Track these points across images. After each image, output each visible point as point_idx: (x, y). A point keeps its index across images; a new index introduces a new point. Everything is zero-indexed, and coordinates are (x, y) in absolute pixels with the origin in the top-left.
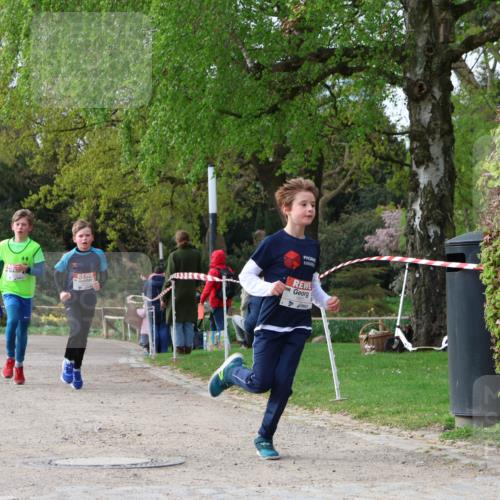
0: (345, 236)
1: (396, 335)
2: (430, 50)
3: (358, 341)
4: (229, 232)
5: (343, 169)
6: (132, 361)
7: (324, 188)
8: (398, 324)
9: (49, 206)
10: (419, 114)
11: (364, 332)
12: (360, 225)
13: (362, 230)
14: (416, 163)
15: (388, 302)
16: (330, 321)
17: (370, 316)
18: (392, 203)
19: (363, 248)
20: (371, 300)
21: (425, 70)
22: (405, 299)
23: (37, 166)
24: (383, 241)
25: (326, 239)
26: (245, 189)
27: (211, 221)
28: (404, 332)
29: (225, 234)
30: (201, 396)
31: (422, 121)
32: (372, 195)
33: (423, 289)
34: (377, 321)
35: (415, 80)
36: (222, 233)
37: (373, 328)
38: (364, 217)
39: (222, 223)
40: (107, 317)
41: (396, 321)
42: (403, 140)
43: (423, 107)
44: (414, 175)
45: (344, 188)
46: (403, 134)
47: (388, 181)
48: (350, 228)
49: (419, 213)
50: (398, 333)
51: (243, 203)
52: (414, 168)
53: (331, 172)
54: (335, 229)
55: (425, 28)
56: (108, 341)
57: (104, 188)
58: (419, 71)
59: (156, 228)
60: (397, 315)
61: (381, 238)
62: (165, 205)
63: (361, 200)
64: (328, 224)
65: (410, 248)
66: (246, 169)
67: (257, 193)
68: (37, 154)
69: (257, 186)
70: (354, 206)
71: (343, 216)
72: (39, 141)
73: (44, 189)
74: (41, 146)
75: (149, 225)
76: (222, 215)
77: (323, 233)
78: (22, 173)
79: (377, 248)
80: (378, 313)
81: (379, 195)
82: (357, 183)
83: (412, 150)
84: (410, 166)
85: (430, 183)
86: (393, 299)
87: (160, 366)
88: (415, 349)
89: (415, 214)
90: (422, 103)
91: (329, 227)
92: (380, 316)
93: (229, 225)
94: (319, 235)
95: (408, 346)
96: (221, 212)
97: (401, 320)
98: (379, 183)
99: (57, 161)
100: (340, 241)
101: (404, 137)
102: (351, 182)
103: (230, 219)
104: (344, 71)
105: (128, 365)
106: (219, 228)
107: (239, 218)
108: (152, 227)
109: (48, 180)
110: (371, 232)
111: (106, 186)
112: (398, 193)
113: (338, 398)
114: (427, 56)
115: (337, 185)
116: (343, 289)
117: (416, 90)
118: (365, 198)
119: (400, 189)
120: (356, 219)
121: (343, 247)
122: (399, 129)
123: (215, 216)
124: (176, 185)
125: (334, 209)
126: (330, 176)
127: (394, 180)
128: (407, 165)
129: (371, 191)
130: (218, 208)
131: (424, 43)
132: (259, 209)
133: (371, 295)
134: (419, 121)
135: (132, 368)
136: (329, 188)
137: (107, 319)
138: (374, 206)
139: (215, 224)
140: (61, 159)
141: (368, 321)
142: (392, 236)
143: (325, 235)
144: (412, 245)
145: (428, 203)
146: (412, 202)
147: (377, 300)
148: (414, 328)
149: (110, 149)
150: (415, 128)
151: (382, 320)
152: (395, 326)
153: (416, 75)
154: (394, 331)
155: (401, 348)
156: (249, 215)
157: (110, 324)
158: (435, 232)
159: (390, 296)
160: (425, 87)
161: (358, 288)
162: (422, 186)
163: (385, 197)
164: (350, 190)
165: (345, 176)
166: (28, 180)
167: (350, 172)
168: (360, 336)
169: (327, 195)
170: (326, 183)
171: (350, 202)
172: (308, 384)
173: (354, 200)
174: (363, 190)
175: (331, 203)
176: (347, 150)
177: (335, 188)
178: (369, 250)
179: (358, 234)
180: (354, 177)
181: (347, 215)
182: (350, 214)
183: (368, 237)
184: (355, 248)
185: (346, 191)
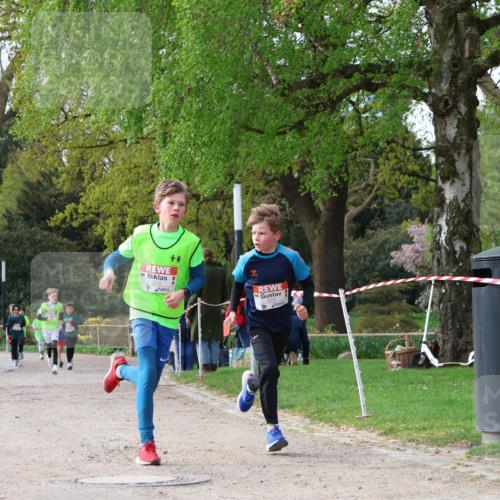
0: (371, 252)
1: (422, 351)
2: (455, 65)
3: (384, 357)
5: (368, 185)
7: (350, 203)
8: (424, 340)
9: (75, 224)
10: (445, 129)
11: (391, 348)
12: (386, 241)
13: (387, 246)
14: (442, 178)
15: (414, 318)
16: (355, 338)
17: (396, 332)
18: (418, 218)
19: (389, 264)
20: (397, 316)
21: (450, 85)
22: (431, 315)
23: (63, 184)
24: (409, 257)
25: (351, 255)
27: (236, 238)
28: (430, 348)
30: (227, 414)
31: (448, 137)
32: (398, 210)
33: (449, 304)
34: (403, 337)
35: (441, 95)
37: (399, 344)
38: (390, 233)
41: (422, 336)
42: (429, 155)
43: (448, 122)
44: (440, 190)
45: (370, 204)
46: (428, 149)
47: (414, 196)
48: (374, 245)
49: (445, 229)
50: (425, 349)
52: (440, 183)
53: (357, 188)
54: (361, 245)
55: (450, 44)
57: (129, 206)
58: (445, 86)
60: (423, 331)
61: (407, 254)
62: (190, 222)
63: (387, 215)
64: (354, 239)
65: (435, 264)
66: (271, 186)
68: (62, 173)
69: (283, 202)
70: (379, 222)
71: (369, 232)
72: (65, 160)
73: (70, 207)
74: (67, 165)
76: (247, 232)
77: (348, 249)
78: (48, 192)
79: (402, 264)
80: (404, 329)
81: (404, 211)
82: (382, 198)
83: (437, 165)
84: (436, 181)
85: (456, 198)
86: (419, 315)
87: (186, 383)
88: (442, 364)
89: (441, 230)
90: (447, 119)
91: (355, 244)
92: (406, 332)
94: (345, 251)
95: (435, 362)
97: (427, 336)
98: (404, 198)
99: (83, 179)
100: (365, 257)
101: (429, 152)
102: (376, 197)
104: (370, 87)
109: (75, 198)
110: (397, 248)
111: (131, 204)
112: (423, 209)
113: (364, 414)
114: (452, 71)
115: (363, 201)
116: (368, 305)
117: (441, 105)
118: (390, 213)
119: (426, 205)
120: (381, 235)
121: (368, 263)
122: (424, 144)
123: (240, 233)
124: (201, 203)
125: (359, 225)
126: (356, 192)
127: (420, 195)
128: (432, 180)
129: (397, 206)
130: (243, 224)
131: (449, 58)
133: (397, 310)
134: (444, 136)
136: (355, 204)
138: (399, 222)
139: (241, 241)
140: (87, 177)
141: (394, 337)
142: (418, 252)
143: (350, 251)
144: (438, 260)
145: (454, 218)
146: (438, 217)
147: (403, 316)
148: (440, 344)
149: (135, 167)
150: (440, 143)
151: (408, 336)
152: (421, 342)
153: (442, 90)
154: (420, 347)
155: (428, 364)
158: (461, 248)
159: (416, 312)
160: (451, 102)
161: (384, 304)
162: (448, 202)
163: (411, 212)
164: (375, 206)
165: (371, 191)
166: (53, 199)
167: (375, 188)
168: (387, 352)
169: (352, 211)
170: (351, 199)
171: (376, 218)
172: (334, 401)
173: (379, 216)
174: (388, 206)
175: (356, 219)
176: (372, 166)
177: (360, 204)
178: (395, 266)
179: (383, 250)
180: (378, 192)
181: (373, 231)
182: (376, 230)
183: (394, 252)
184: (381, 264)
185: (372, 207)
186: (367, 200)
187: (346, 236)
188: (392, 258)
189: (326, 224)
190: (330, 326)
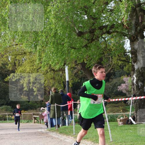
0: (111, 87)
1: (130, 119)
2: (136, 25)
4: (73, 87)
5: (109, 65)
6: (43, 130)
8: (130, 115)
10: (134, 46)
11: (119, 118)
12: (116, 83)
14: (133, 62)
15: (127, 108)
16: (107, 115)
17: (121, 113)
18: (126, 75)
19: (117, 90)
20: (121, 107)
21: (135, 31)
22: (132, 107)
23: (10, 67)
26: (78, 72)
27: (67, 84)
28: (132, 118)
29: (71, 87)
30: (66, 141)
31: (135, 48)
32: (120, 73)
33: (138, 103)
34: (123, 114)
35: (132, 35)
36: (70, 87)
37: (122, 117)
38: (117, 80)
39: (70, 84)
40: (34, 116)
41: (129, 114)
42: (129, 54)
43: (135, 43)
44: (133, 66)
45: (110, 71)
46: (128, 52)
47: (124, 68)
48: (112, 84)
49: (135, 78)
50: (130, 118)
51: (77, 77)
52: (133, 64)
53: (106, 66)
54: (108, 84)
55: (134, 18)
56: (35, 124)
58: (133, 32)
59: (49, 86)
60: (129, 112)
61: (123, 87)
62: (51, 79)
65: (133, 90)
66: (78, 66)
67: (82, 74)
68: (9, 64)
69: (82, 71)
70: (114, 77)
71: (110, 80)
72: (9, 59)
74: (10, 61)
75: (47, 85)
76: (70, 81)
78: (4, 70)
79: (122, 90)
80: (123, 112)
81: (122, 73)
82: (114, 69)
83: (132, 58)
84: (132, 63)
85: (138, 68)
86: (128, 107)
87: (52, 132)
88: (136, 123)
89: (134, 79)
90: (134, 42)
92: (124, 112)
93: (73, 84)
95: (134, 122)
96: (70, 80)
97: (131, 114)
98: (121, 69)
99: (16, 66)
101: (129, 53)
102: (112, 69)
103: (73, 82)
104: (109, 33)
105: (42, 132)
106: (70, 86)
107: (76, 82)
108: (48, 86)
109: (13, 72)
110: (120, 85)
112: (128, 72)
113: (111, 141)
114: (135, 27)
115: (108, 70)
116: (111, 104)
117: (132, 38)
118: (117, 74)
119: (129, 71)
120: (115, 81)
121: (111, 90)
122: (127, 51)
123: (68, 81)
124: (55, 72)
125: (107, 78)
127: (126, 68)
128: (130, 63)
129: (119, 71)
130: (69, 79)
131: (134, 23)
132: (83, 79)
133: (121, 106)
134: (134, 48)
137: (34, 117)
138: (120, 76)
139: (68, 84)
141: (120, 114)
142: (127, 86)
144: (134, 89)
145: (138, 75)
146: (133, 75)
147: (123, 107)
148: (135, 116)
149: (33, 61)
150: (133, 50)
151: (125, 114)
152: (129, 116)
153: (132, 33)
154: (129, 117)
155: (132, 123)
156: (79, 81)
157: (35, 118)
158: (141, 85)
159: (127, 106)
160: (135, 37)
161: (116, 104)
162: (136, 69)
163: (124, 73)
164: (112, 71)
165: (110, 67)
166: (6, 72)
167: (112, 66)
168: (118, 120)
171: (112, 75)
173: (114, 75)
174: (116, 71)
176: (111, 58)
177: (107, 71)
178: (119, 91)
179: (115, 86)
180: (113, 67)
181: (112, 80)
182: (113, 79)
183: (119, 86)
184: (115, 91)
185: (111, 72)
186: (109, 70)
188: (118, 88)
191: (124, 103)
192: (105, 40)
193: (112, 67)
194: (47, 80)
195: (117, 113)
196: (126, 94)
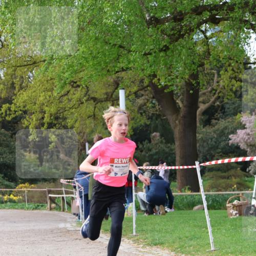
0: (215, 136)
1: (252, 204)
3: (225, 208)
4: (135, 134)
5: (213, 89)
6: (68, 226)
7: (200, 102)
8: (254, 196)
11: (230, 202)
12: (226, 128)
13: (227, 131)
15: (246, 181)
16: (206, 195)
17: (234, 191)
19: (228, 144)
20: (234, 179)
24: (242, 138)
25: (202, 138)
26: (145, 104)
29: (131, 136)
32: (234, 106)
34: (238, 194)
36: (129, 135)
37: (236, 199)
38: (228, 122)
40: (50, 195)
41: (252, 194)
45: (214, 102)
46: (254, 63)
48: (217, 130)
51: (143, 114)
53: (205, 91)
54: (208, 131)
56: (51, 212)
59: (84, 133)
60: (253, 190)
61: (241, 136)
62: (89, 117)
63: (226, 110)
64: (204, 127)
66: (146, 91)
67: (153, 107)
69: (154, 102)
70: (221, 114)
71: (214, 121)
73: (5, 106)
74: (3, 78)
77: (200, 134)
79: (238, 143)
80: (239, 189)
81: (238, 107)
82: (223, 98)
86: (250, 179)
91: (204, 130)
92: (241, 190)
93: (134, 129)
94: (197, 135)
98: (238, 98)
99: (14, 88)
100: (212, 139)
102: (219, 97)
103: (135, 125)
104: (214, 21)
105: (65, 228)
107: (141, 125)
109: (9, 101)
110: (234, 132)
113: (212, 249)
115: (210, 101)
116: (214, 172)
118: (228, 108)
120: (222, 124)
121: (214, 143)
122: (252, 60)
124: (97, 103)
125: (207, 117)
126: (204, 94)
132: (154, 118)
133: (234, 176)
135: (69, 231)
136: (204, 103)
137: (50, 197)
138: (235, 114)
140: (17, 87)
141: (232, 195)
142: (249, 134)
147: (238, 180)
149: (51, 79)
151: (242, 194)
152: (252, 198)
154: (251, 201)
156: (148, 122)
157: (52, 200)
159: (247, 177)
161: (225, 172)
164: (218, 103)
165: (215, 94)
167: (218, 91)
168: (228, 205)
169: (202, 107)
170: (201, 99)
171: (219, 111)
172: (191, 239)
173: (221, 110)
174: (227, 103)
175: (205, 113)
176: (216, 76)
177: (208, 102)
178: (233, 144)
179: (224, 134)
180: (220, 95)
181: (217, 121)
182: (219, 120)
183: (232, 135)
184: (222, 144)
185: (216, 104)
186: (213, 99)
187: (198, 124)
188: (230, 139)
189: (184, 117)
190: (187, 187)
191: (241, 171)
192: (206, 36)
193: (219, 93)
194: (79, 119)
195: (225, 191)
196: (247, 151)
